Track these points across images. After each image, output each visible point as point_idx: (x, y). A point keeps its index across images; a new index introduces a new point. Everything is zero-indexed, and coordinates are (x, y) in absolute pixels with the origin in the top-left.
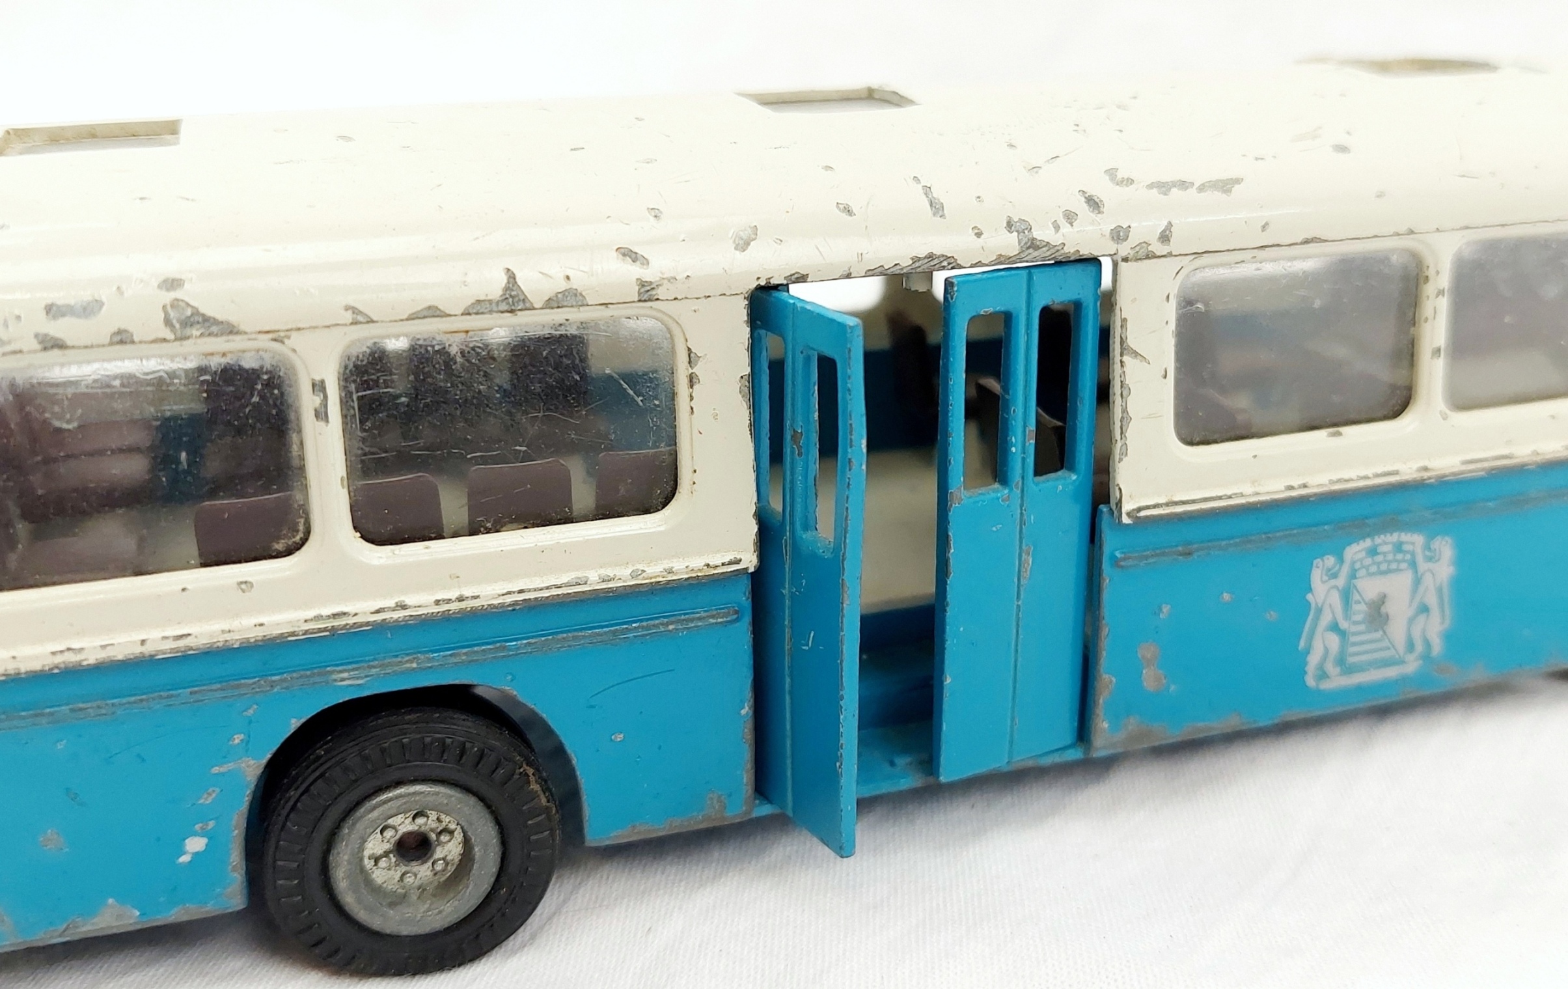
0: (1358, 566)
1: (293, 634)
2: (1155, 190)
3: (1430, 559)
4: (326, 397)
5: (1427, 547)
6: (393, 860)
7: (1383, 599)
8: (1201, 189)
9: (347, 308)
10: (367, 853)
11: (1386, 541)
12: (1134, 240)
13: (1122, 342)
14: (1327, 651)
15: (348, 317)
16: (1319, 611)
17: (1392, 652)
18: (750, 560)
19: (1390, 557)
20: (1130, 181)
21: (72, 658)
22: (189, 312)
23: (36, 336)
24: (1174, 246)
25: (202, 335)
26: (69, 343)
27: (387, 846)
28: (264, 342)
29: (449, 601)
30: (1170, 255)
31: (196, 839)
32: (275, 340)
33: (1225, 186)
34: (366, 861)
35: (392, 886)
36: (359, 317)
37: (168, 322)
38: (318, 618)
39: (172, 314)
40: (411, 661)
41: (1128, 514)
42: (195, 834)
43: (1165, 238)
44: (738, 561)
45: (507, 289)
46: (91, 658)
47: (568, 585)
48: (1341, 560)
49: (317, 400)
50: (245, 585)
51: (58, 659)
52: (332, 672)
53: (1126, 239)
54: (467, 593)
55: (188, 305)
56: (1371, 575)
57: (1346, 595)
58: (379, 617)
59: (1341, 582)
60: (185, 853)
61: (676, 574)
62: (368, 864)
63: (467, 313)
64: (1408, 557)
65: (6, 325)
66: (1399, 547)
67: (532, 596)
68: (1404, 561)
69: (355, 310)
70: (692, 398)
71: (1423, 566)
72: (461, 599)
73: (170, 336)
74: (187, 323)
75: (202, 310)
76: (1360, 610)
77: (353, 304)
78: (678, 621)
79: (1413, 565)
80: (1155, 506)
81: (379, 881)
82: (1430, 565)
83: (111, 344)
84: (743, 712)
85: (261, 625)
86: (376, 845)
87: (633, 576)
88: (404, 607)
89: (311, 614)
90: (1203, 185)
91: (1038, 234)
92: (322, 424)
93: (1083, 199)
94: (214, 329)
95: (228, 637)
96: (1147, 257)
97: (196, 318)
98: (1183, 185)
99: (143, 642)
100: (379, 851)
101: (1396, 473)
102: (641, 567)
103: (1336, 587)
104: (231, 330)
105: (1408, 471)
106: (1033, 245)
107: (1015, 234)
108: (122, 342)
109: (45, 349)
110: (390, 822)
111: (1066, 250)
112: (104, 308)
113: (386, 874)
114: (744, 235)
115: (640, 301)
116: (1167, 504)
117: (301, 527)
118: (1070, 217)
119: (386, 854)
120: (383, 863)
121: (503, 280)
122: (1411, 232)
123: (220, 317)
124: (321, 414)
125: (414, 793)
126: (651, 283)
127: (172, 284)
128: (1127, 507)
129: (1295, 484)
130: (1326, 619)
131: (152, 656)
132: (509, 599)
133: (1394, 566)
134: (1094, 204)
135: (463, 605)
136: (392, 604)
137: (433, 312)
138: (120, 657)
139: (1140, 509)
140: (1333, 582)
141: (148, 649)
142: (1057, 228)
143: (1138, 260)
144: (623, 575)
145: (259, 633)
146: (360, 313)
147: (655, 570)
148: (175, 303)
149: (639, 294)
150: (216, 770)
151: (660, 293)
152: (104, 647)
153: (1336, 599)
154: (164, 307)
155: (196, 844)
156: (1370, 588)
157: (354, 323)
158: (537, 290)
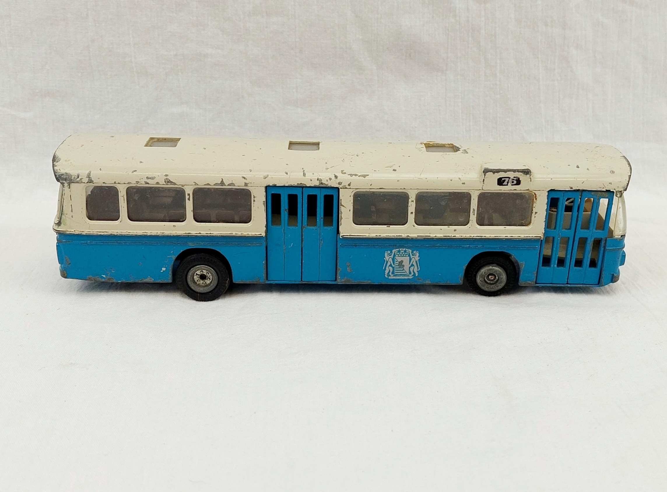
0: (396, 254)
1: (181, 235)
2: (349, 176)
3: (413, 255)
4: (190, 197)
5: (412, 252)
6: (199, 276)
7: (402, 261)
8: (359, 176)
9: (194, 182)
10: (196, 272)
11: (402, 250)
12: (342, 185)
13: (341, 203)
14: (390, 271)
15: (194, 184)
16: (387, 262)
17: (406, 273)
18: (264, 234)
19: (404, 253)
20: (345, 173)
21: (146, 234)
22: (169, 180)
23: (145, 182)
24: (351, 187)
25: (170, 184)
26: (149, 183)
27: (200, 274)
28: (180, 186)
29: (208, 234)
30: (350, 188)
31: (164, 268)
32: (182, 186)
33: (364, 176)
34: (195, 273)
35: (196, 280)
36: (196, 184)
37: (165, 182)
38: (186, 233)
39: (166, 180)
40: (202, 243)
41: (342, 236)
42: (163, 267)
43: (349, 185)
44: (261, 234)
45: (221, 182)
46: (149, 234)
47: (229, 234)
48: (391, 252)
49: (188, 197)
50: (174, 226)
51: (143, 234)
52: (188, 243)
53: (341, 184)
54: (211, 233)
55: (169, 179)
56: (399, 256)
57: (393, 259)
58: (196, 235)
59: (392, 256)
60: (162, 270)
61: (249, 235)
62: (195, 274)
63: (214, 185)
64: (408, 254)
65: (140, 179)
66: (405, 251)
67: (223, 235)
68: (407, 254)
69: (195, 183)
70: (254, 204)
71: (412, 257)
72: (210, 233)
73: (165, 184)
74: (168, 182)
75: (171, 180)
76: (397, 263)
77: (195, 182)
78: (251, 244)
79: (409, 256)
80: (347, 236)
81: (194, 278)
82: (413, 256)
83: (156, 184)
84: (264, 262)
85: (176, 233)
86: (198, 272)
87: (241, 234)
88: (200, 233)
89: (185, 232)
90: (360, 175)
91: (323, 182)
92: (189, 201)
93: (334, 176)
94: (172, 183)
95: (171, 234)
96: (345, 188)
97: (170, 181)
98: (356, 175)
99: (157, 233)
100: (198, 274)
101: (402, 236)
102: (243, 233)
103: (391, 258)
104: (175, 184)
105: (404, 236)
106: (322, 184)
107: (319, 181)
108: (158, 184)
109: (146, 184)
110: (203, 271)
111: (328, 185)
112: (156, 178)
113: (196, 278)
114: (266, 176)
115: (245, 186)
116: (349, 236)
117: (185, 217)
118: (330, 179)
119: (198, 275)
120: (197, 276)
121: (221, 180)
122: (405, 189)
123: (173, 182)
124: (189, 199)
125: (211, 269)
126: (247, 183)
127: (167, 175)
128: (341, 235)
129: (378, 235)
130: (389, 264)
131: (158, 235)
132: (219, 235)
133: (405, 255)
134: (336, 177)
135: (210, 235)
136: (198, 233)
137: (208, 184)
138: (153, 235)
139: (343, 236)
140: (390, 256)
141: (158, 234)
142: (327, 181)
143: (343, 189)
144: (239, 234)
145: (176, 234)
146: (196, 183)
147: (245, 234)
148: (167, 179)
149: (245, 185)
150: (168, 257)
151: (248, 185)
152: (151, 233)
153: (391, 259)
154: (165, 179)
155: (164, 269)
156: (399, 259)
157: (195, 185)
158: (226, 182)
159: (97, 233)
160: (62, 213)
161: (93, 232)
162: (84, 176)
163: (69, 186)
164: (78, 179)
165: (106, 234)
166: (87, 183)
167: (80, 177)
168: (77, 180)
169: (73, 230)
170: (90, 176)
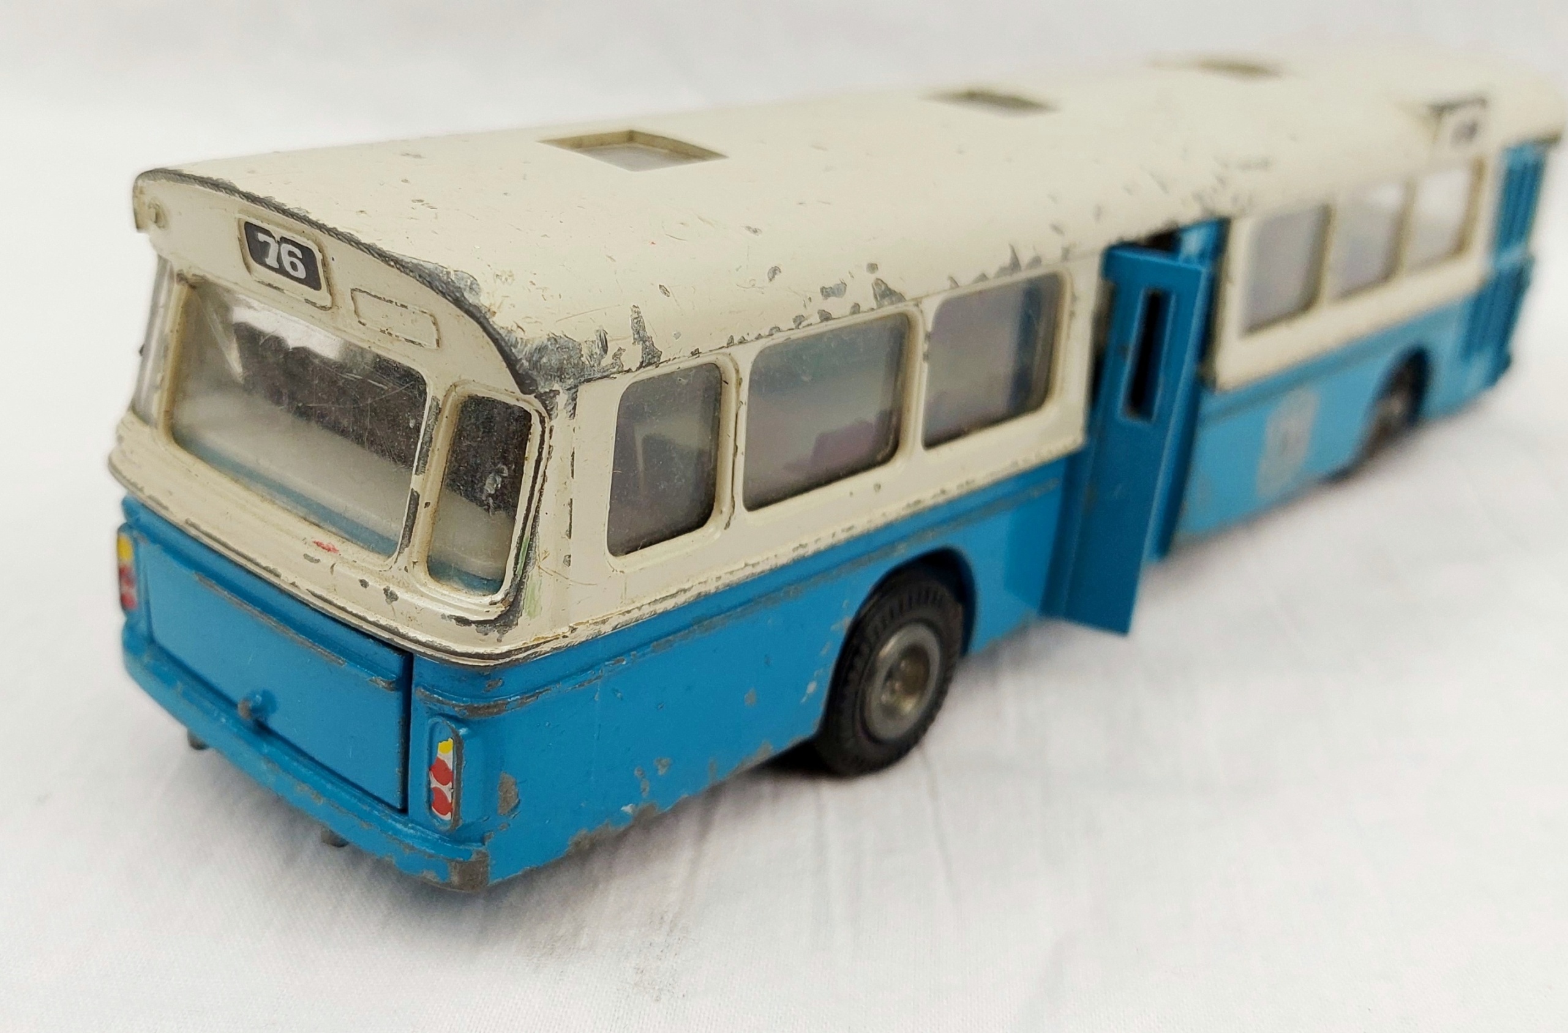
2: (1239, 170)
9: (949, 278)
15: (944, 287)
18: (1079, 443)
23: (819, 312)
25: (887, 304)
26: (833, 315)
29: (962, 486)
31: (811, 684)
32: (911, 304)
36: (951, 285)
37: (873, 295)
38: (908, 506)
39: (876, 288)
42: (811, 680)
44: (1074, 444)
45: (1011, 258)
46: (810, 550)
47: (1010, 467)
49: (927, 346)
50: (875, 486)
55: (883, 280)
58: (933, 501)
60: (805, 695)
63: (996, 277)
65: (805, 305)
69: (952, 280)
70: (1069, 328)
72: (967, 483)
73: (874, 306)
74: (883, 295)
75: (889, 284)
77: (951, 274)
83: (851, 314)
85: (884, 515)
87: (1036, 457)
89: (904, 504)
92: (926, 363)
93: (1215, 178)
94: (892, 298)
95: (870, 525)
96: (1244, 216)
97: (885, 291)
104: (901, 299)
108: (855, 313)
109: (822, 321)
111: (1216, 212)
112: (848, 289)
115: (1062, 261)
117: (901, 437)
121: (1010, 252)
123: (896, 290)
124: (927, 357)
126: (1066, 248)
127: (873, 267)
135: (968, 487)
138: (823, 546)
141: (835, 539)
143: (1240, 218)
147: (1044, 452)
148: (877, 280)
149: (1063, 256)
151: (1069, 255)
152: (816, 542)
154: (873, 284)
155: (811, 688)
157: (948, 288)
158: (1025, 258)
159: (652, 608)
160: (531, 555)
161: (639, 608)
162: (625, 338)
163: (571, 407)
164: (607, 360)
165: (681, 599)
166: (639, 369)
167: (612, 348)
168: (604, 363)
169: (566, 630)
170: (644, 329)
